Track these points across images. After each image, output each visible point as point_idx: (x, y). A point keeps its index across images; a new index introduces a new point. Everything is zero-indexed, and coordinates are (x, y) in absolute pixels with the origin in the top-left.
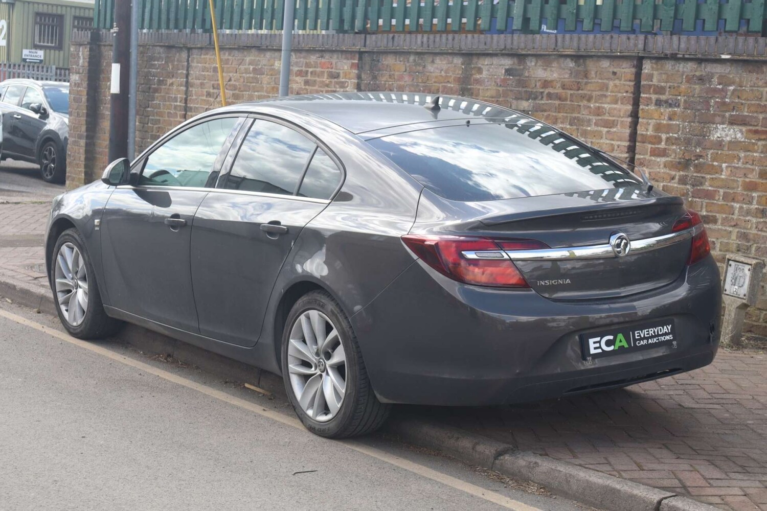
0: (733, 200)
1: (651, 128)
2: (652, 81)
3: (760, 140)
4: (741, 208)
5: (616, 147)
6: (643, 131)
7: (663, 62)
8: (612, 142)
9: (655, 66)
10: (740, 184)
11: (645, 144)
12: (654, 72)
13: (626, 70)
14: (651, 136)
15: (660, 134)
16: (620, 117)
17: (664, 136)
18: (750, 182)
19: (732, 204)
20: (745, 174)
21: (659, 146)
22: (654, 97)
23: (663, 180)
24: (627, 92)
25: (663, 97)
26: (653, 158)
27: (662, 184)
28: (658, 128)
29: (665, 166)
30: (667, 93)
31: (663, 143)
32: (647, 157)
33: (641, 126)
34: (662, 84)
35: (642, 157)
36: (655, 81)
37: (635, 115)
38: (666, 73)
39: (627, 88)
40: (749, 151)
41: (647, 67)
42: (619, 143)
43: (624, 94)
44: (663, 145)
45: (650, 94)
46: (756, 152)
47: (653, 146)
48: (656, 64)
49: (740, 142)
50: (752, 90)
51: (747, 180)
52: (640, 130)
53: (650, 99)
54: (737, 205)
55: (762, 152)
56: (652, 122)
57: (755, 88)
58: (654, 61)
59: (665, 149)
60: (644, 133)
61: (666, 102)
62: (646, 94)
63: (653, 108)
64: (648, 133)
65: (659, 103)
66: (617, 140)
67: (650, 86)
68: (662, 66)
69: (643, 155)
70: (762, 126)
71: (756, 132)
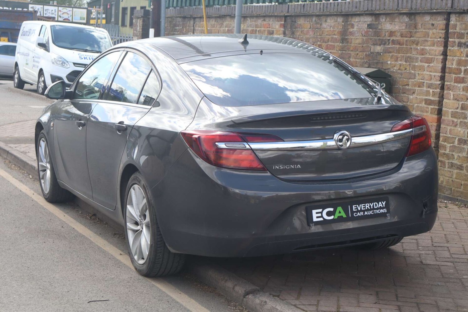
1: (455, 63)
2: (456, 29)
5: (433, 77)
7: (463, 15)
8: (431, 73)
9: (458, 19)
11: (451, 74)
12: (457, 23)
13: (440, 22)
14: (455, 69)
15: (460, 67)
16: (436, 55)
17: (463, 69)
21: (460, 76)
22: (457, 41)
23: (462, 99)
24: (440, 38)
25: (463, 41)
26: (456, 84)
27: (461, 103)
28: (459, 63)
29: (463, 90)
30: (465, 38)
31: (462, 74)
32: (452, 83)
33: (449, 61)
34: (462, 31)
35: (449, 83)
36: (458, 29)
37: (445, 54)
38: (465, 24)
39: (441, 35)
41: (453, 19)
42: (435, 74)
43: (439, 40)
44: (462, 75)
45: (455, 38)
47: (456, 76)
48: (459, 17)
52: (448, 65)
53: (455, 42)
56: (456, 58)
58: (457, 15)
59: (464, 78)
60: (450, 66)
61: (465, 44)
62: (452, 38)
63: (457, 48)
64: (453, 67)
65: (460, 45)
66: (434, 72)
67: (455, 33)
68: (462, 18)
69: (450, 82)
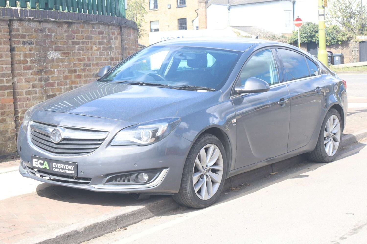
0: (61, 85)
1: (22, 56)
2: (19, 32)
3: (66, 56)
4: (64, 88)
5: (4, 68)
6: (19, 58)
7: (23, 22)
8: (2, 66)
9: (20, 24)
10: (62, 77)
11: (20, 65)
12: (20, 27)
13: (4, 27)
14: (23, 60)
15: (26, 59)
16: (4, 51)
17: (28, 60)
18: (66, 76)
19: (61, 87)
20: (63, 73)
21: (27, 65)
22: (21, 40)
23: (32, 81)
24: (6, 38)
25: (25, 40)
26: (25, 71)
27: (32, 84)
28: (26, 56)
29: (32, 74)
30: (27, 38)
31: (29, 63)
32: (23, 71)
33: (17, 56)
34: (24, 33)
35: (20, 71)
36: (21, 32)
37: (12, 50)
38: (25, 28)
39: (6, 36)
40: (63, 62)
41: (16, 25)
42: (6, 66)
43: (5, 40)
44: (29, 64)
45: (19, 38)
46: (66, 62)
47: (24, 65)
48: (20, 23)
49: (60, 58)
50: (60, 35)
51: (64, 75)
52: (17, 58)
53: (19, 41)
54: (62, 87)
55: (67, 62)
56: (22, 53)
57: (61, 34)
59: (30, 66)
60: (19, 59)
61: (27, 42)
62: (17, 39)
63: (21, 46)
64: (21, 59)
65: (24, 43)
66: (5, 65)
67: (19, 35)
68: (23, 24)
70: (66, 51)
71: (64, 53)
